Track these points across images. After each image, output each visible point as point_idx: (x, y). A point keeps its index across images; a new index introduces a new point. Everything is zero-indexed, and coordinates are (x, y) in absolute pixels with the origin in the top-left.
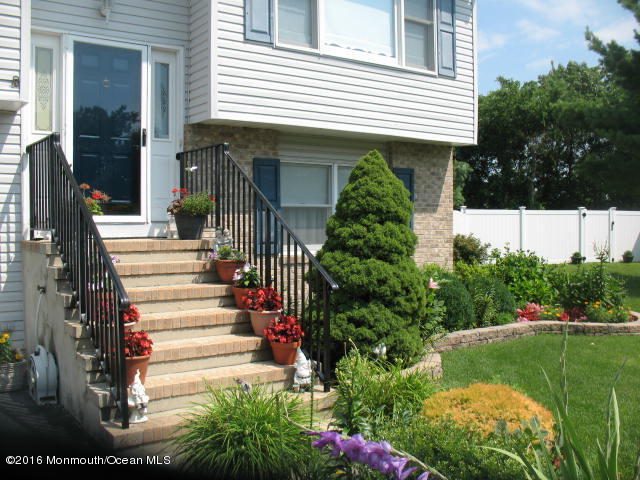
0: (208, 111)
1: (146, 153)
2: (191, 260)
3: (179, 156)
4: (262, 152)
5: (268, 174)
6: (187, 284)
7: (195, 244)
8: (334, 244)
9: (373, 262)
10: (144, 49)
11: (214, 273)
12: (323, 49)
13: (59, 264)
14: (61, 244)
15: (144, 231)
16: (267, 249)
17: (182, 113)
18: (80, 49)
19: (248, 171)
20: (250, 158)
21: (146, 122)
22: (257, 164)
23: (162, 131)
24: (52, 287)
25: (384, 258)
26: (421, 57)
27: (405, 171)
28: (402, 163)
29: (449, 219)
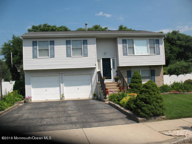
0: (119, 65)
1: (112, 71)
2: (116, 84)
4: (128, 69)
6: (115, 87)
7: (117, 82)
9: (135, 84)
10: (111, 58)
11: (118, 86)
13: (101, 85)
14: (101, 83)
15: (112, 81)
17: (116, 65)
18: (103, 59)
20: (126, 70)
21: (112, 67)
23: (114, 68)
24: (100, 88)
25: (136, 83)
26: (153, 52)
27: (153, 70)
28: (152, 69)
29: (163, 77)
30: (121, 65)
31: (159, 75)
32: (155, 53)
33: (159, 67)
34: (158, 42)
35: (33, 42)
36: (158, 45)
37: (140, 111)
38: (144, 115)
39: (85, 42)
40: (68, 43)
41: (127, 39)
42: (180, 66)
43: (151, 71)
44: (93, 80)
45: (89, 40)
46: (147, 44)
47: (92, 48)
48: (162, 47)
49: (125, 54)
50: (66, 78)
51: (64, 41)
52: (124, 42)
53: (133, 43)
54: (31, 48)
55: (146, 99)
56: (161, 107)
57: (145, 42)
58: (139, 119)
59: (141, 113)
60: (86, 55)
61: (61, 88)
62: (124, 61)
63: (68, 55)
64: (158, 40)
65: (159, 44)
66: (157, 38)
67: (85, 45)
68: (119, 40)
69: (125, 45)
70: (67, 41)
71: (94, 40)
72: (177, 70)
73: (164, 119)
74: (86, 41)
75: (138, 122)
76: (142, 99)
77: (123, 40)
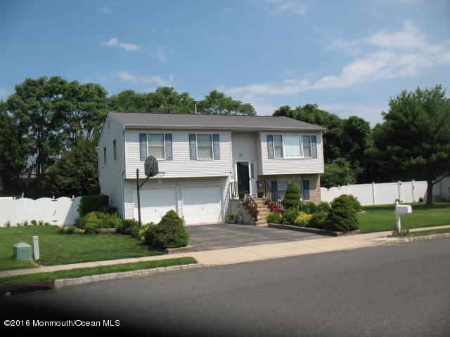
3: (257, 182)
4: (273, 180)
5: (274, 184)
7: (261, 199)
8: (286, 197)
9: (292, 200)
10: (249, 162)
11: (266, 203)
12: (285, 157)
16: (275, 199)
17: (257, 173)
18: (238, 163)
19: (270, 184)
20: (270, 181)
21: (250, 176)
22: (272, 182)
23: (253, 177)
24: (241, 206)
26: (308, 155)
27: (307, 181)
28: (305, 179)
29: (319, 191)
30: (266, 172)
31: (315, 188)
32: (310, 156)
33: (314, 176)
34: (314, 140)
35: (141, 135)
36: (314, 144)
37: (337, 225)
38: (341, 228)
39: (216, 138)
40: (192, 138)
41: (273, 134)
42: (331, 172)
43: (304, 181)
44: (225, 194)
45: (222, 135)
46: (300, 143)
47: (226, 147)
48: (320, 147)
49: (271, 157)
50: (186, 191)
51: (186, 135)
52: (270, 138)
53: (282, 141)
54: (136, 145)
55: (342, 213)
56: (356, 221)
57: (297, 139)
58: (338, 233)
59: (339, 227)
60: (217, 157)
61: (179, 207)
62: (271, 167)
63: (192, 157)
64: (315, 137)
65: (316, 142)
66: (313, 134)
67: (216, 143)
68: (263, 136)
69: (270, 143)
70: (190, 135)
71: (229, 135)
72: (327, 180)
73: (358, 233)
74: (218, 135)
75: (336, 235)
76: (338, 214)
77: (268, 136)
